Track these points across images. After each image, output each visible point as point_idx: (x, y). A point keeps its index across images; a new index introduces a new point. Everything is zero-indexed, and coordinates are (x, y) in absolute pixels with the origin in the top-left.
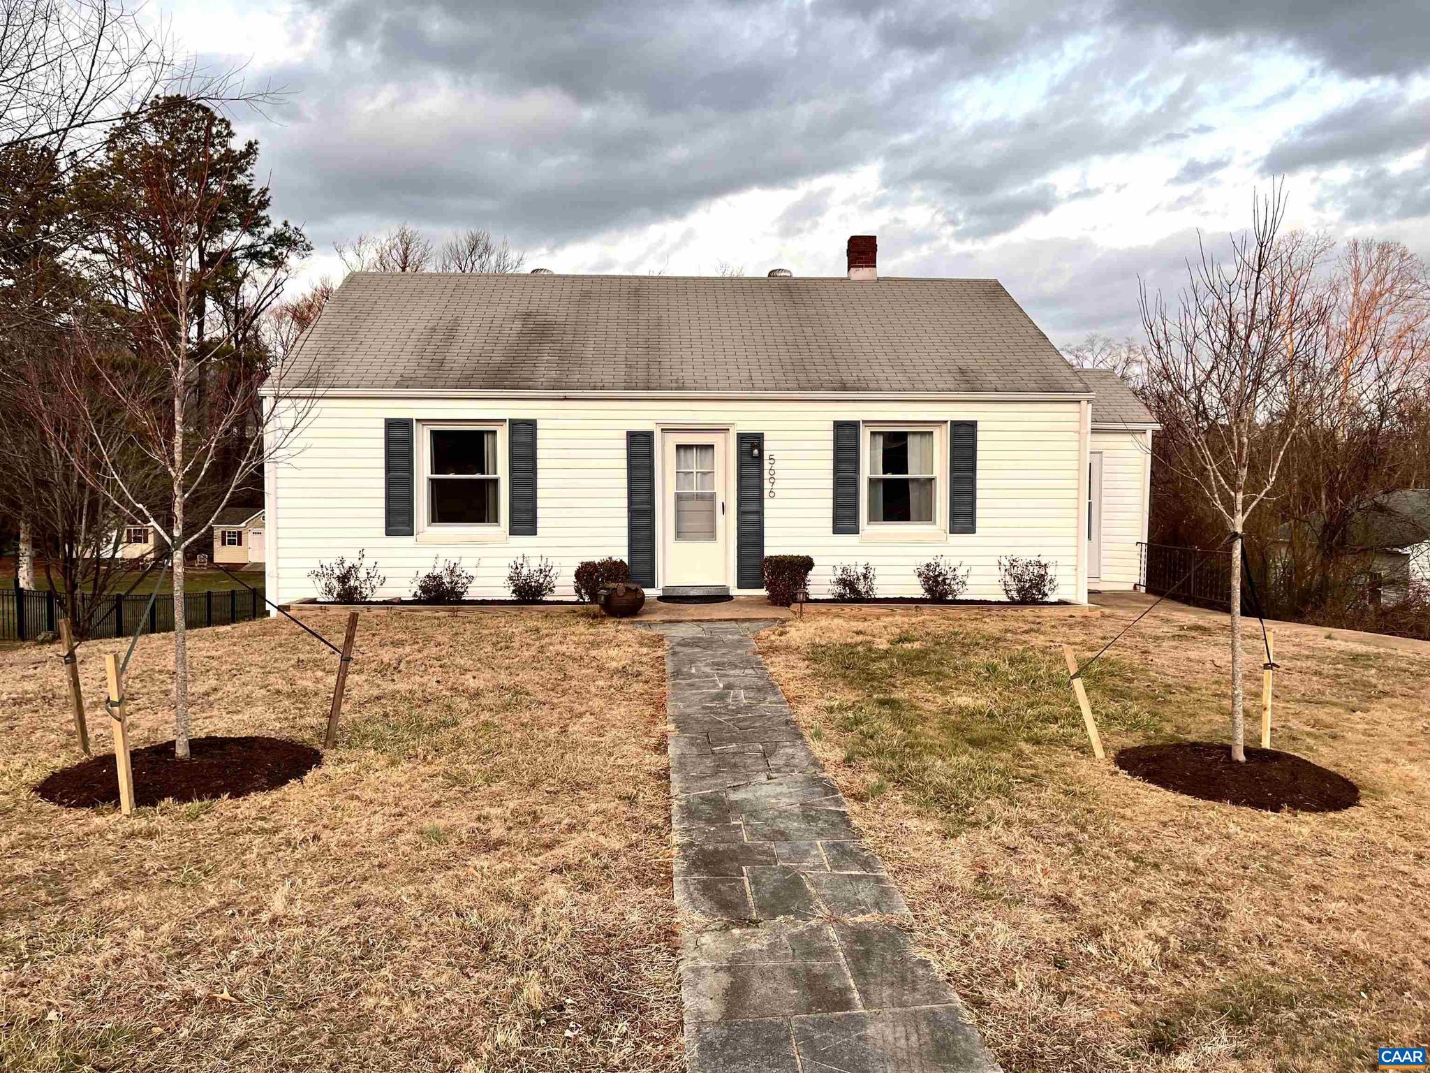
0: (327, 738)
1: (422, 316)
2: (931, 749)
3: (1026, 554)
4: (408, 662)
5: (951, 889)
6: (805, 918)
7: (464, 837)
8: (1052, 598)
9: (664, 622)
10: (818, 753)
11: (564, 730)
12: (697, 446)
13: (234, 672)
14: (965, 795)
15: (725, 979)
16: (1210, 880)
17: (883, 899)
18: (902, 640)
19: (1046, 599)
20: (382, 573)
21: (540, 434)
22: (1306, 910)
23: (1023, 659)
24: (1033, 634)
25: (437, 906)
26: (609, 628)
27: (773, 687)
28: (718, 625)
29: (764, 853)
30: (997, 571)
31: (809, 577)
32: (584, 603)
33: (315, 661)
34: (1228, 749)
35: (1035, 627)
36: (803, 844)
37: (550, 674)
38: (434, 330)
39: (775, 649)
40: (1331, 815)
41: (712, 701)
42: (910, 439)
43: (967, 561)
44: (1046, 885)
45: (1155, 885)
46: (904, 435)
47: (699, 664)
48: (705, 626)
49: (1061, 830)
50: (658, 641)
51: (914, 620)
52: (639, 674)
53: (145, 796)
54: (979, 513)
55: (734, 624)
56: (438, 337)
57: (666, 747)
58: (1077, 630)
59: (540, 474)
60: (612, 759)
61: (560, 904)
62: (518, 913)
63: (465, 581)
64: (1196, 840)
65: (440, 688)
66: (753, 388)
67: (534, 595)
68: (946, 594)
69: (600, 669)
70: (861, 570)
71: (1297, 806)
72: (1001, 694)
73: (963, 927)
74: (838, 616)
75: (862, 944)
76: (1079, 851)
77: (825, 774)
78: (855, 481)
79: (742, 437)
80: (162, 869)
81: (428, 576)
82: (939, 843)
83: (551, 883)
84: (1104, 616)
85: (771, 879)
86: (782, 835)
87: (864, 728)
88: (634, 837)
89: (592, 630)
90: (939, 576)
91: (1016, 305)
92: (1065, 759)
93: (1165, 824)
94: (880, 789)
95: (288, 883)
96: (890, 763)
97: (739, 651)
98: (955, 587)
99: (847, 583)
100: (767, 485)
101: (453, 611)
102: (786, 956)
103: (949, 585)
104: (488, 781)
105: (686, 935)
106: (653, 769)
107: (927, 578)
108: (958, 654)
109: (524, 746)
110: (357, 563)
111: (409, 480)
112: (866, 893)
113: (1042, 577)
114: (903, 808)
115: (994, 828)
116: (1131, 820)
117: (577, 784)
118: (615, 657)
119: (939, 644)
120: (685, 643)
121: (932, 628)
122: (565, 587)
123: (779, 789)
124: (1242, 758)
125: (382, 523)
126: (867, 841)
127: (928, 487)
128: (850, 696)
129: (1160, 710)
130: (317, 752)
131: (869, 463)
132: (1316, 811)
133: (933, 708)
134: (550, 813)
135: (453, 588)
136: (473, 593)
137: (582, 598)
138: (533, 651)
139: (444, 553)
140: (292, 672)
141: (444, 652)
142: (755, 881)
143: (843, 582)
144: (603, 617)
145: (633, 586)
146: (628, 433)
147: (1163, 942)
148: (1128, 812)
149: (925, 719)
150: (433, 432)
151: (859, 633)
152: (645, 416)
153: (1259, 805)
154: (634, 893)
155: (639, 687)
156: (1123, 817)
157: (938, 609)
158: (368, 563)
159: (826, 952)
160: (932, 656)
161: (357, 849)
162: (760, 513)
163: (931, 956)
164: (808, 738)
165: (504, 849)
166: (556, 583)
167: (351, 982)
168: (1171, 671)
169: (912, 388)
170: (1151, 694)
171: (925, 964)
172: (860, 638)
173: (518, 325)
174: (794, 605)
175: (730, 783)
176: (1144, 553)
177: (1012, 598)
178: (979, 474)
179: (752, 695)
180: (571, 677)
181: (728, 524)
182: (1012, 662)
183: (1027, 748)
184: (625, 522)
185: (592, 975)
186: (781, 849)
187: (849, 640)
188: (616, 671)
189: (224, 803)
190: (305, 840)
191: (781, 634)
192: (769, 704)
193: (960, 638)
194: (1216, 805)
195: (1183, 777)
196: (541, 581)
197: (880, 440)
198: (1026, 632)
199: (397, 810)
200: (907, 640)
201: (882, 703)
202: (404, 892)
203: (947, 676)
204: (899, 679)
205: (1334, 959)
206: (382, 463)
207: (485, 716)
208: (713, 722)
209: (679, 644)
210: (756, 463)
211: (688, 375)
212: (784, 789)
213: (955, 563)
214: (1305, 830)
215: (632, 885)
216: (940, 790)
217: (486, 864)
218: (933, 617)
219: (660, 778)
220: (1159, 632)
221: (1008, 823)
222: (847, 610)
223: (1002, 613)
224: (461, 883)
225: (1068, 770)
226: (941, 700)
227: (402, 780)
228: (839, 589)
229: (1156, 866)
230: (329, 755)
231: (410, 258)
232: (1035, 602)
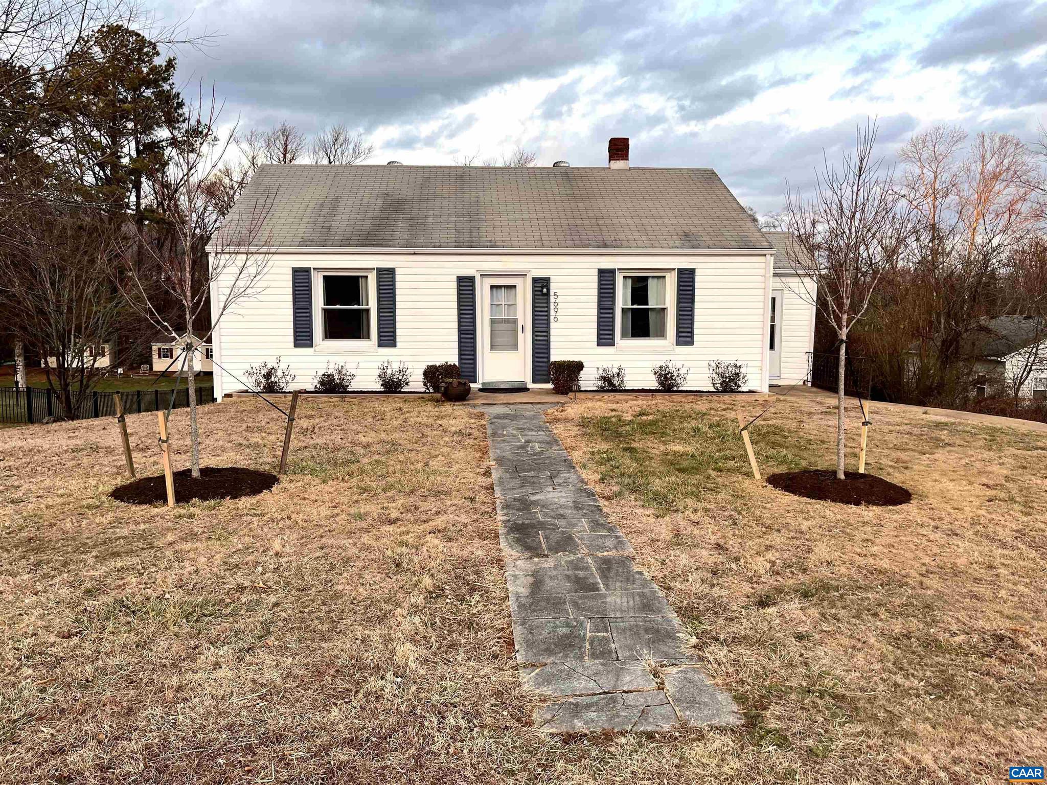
0: (280, 469)
1: (314, 195)
2: (653, 474)
3: (728, 359)
4: (320, 428)
5: (658, 541)
6: (575, 554)
7: (376, 517)
8: (744, 388)
9: (484, 404)
10: (584, 476)
11: (426, 464)
12: (505, 287)
13: (208, 433)
14: (672, 497)
15: (531, 580)
16: (807, 537)
17: (620, 544)
18: (642, 414)
19: (740, 389)
20: (292, 372)
21: (398, 278)
22: (858, 550)
23: (719, 425)
24: (728, 411)
25: (367, 548)
26: (447, 408)
27: (556, 442)
28: (519, 406)
29: (552, 524)
30: (708, 371)
31: (580, 376)
32: (429, 393)
33: (258, 427)
34: (834, 473)
35: (730, 407)
36: (574, 521)
37: (413, 434)
38: (322, 205)
39: (557, 420)
40: (891, 507)
41: (518, 449)
42: (650, 281)
43: (687, 364)
44: (713, 539)
45: (777, 539)
46: (646, 279)
47: (508, 429)
48: (511, 407)
49: (726, 513)
50: (481, 416)
51: (650, 403)
52: (470, 434)
53: (182, 497)
54: (696, 331)
55: (530, 406)
56: (326, 210)
57: (490, 474)
58: (758, 409)
59: (398, 305)
60: (458, 479)
61: (436, 547)
62: (414, 550)
63: (349, 378)
64: (805, 519)
65: (344, 442)
66: (543, 246)
67: (396, 388)
68: (673, 386)
69: (445, 431)
70: (615, 371)
71: (870, 502)
72: (701, 444)
73: (663, 557)
74: (600, 400)
75: (606, 565)
76: (735, 524)
77: (588, 487)
78: (612, 310)
79: (535, 280)
80: (204, 532)
81: (324, 375)
82: (654, 520)
83: (429, 538)
84: (778, 400)
85: (555, 537)
86: (563, 517)
87: (613, 463)
88: (475, 517)
89: (436, 409)
90: (668, 374)
91: (725, 187)
92: (735, 479)
93: (788, 511)
94: (620, 494)
95: (279, 538)
96: (626, 480)
97: (535, 421)
98: (679, 382)
99: (606, 379)
100: (552, 313)
101: (342, 397)
102: (564, 570)
103: (675, 380)
104: (384, 490)
105: (508, 561)
106: (484, 484)
107: (660, 375)
108: (676, 422)
109: (403, 472)
110: (276, 366)
111: (309, 309)
112: (610, 543)
113: (737, 374)
114: (633, 503)
115: (687, 512)
116: (770, 509)
117: (439, 492)
118: (454, 425)
119: (665, 417)
120: (498, 417)
121: (661, 407)
122: (416, 382)
123: (560, 494)
124: (843, 477)
125: (292, 339)
126: (610, 519)
127: (662, 313)
128: (605, 446)
129: (801, 453)
130: (275, 477)
131: (622, 298)
132: (881, 505)
133: (657, 452)
134: (424, 506)
135: (341, 383)
136: (354, 386)
137: (428, 389)
138: (399, 422)
139: (333, 359)
140: (245, 434)
141: (342, 422)
142: (546, 537)
143: (603, 378)
144: (443, 401)
145: (463, 381)
146: (458, 277)
147: (773, 563)
148: (769, 506)
149: (652, 458)
150: (324, 277)
151: (612, 410)
152: (469, 265)
153: (848, 502)
154: (477, 542)
155: (471, 442)
156: (765, 508)
157: (667, 396)
158: (283, 366)
159: (587, 568)
160: (660, 423)
161: (314, 523)
162: (548, 333)
163: (644, 570)
164: (578, 468)
165: (399, 523)
166: (410, 379)
167: (328, 579)
168: (815, 432)
169: (652, 246)
170: (798, 445)
171: (641, 573)
172: (613, 413)
173: (380, 202)
174: (570, 393)
175: (530, 491)
176: (811, 359)
177: (717, 389)
178: (697, 305)
179: (543, 446)
180: (427, 436)
181: (526, 340)
182: (710, 427)
183: (713, 474)
184: (456, 338)
185: (457, 577)
186: (561, 523)
187: (606, 415)
188: (455, 433)
189: (228, 502)
190: (282, 519)
191: (562, 411)
192: (554, 451)
193: (679, 414)
194: (822, 502)
195: (805, 488)
196: (400, 378)
197: (630, 282)
198: (724, 410)
199: (333, 504)
200: (644, 414)
201: (625, 449)
202: (347, 542)
203: (669, 435)
204: (638, 436)
205: (868, 571)
206: (290, 298)
207: (376, 457)
208: (518, 460)
209: (495, 418)
210: (545, 299)
211: (498, 238)
212: (563, 494)
213: (679, 365)
214: (871, 514)
215: (476, 539)
216: (656, 494)
217: (391, 529)
218: (664, 401)
219: (488, 489)
220: (813, 410)
221: (696, 511)
222: (606, 397)
223: (710, 398)
224: (378, 538)
225: (737, 485)
226: (662, 448)
227: (332, 490)
228: (600, 383)
229: (779, 531)
230: (283, 478)
231: (289, 147)
232: (732, 391)
